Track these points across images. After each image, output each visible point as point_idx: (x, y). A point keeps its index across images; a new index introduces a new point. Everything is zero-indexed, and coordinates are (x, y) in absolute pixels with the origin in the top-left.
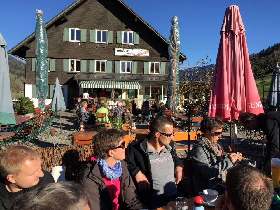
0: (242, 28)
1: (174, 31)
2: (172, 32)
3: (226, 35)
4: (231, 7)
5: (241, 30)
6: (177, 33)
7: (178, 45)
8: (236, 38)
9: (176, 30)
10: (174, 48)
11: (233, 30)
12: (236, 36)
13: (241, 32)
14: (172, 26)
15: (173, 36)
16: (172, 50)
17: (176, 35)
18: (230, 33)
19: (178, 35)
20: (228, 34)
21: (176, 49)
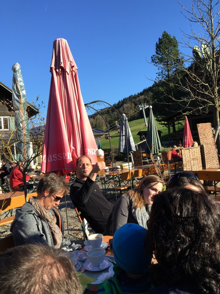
0: (73, 65)
1: (17, 80)
2: (15, 80)
3: (56, 72)
4: (59, 41)
5: (72, 67)
6: (20, 81)
7: (24, 96)
8: (67, 75)
9: (20, 79)
10: (19, 98)
11: (63, 66)
12: (67, 73)
13: (72, 69)
14: (14, 74)
15: (16, 85)
16: (17, 101)
17: (19, 84)
18: (60, 70)
19: (22, 84)
20: (58, 70)
21: (22, 99)
